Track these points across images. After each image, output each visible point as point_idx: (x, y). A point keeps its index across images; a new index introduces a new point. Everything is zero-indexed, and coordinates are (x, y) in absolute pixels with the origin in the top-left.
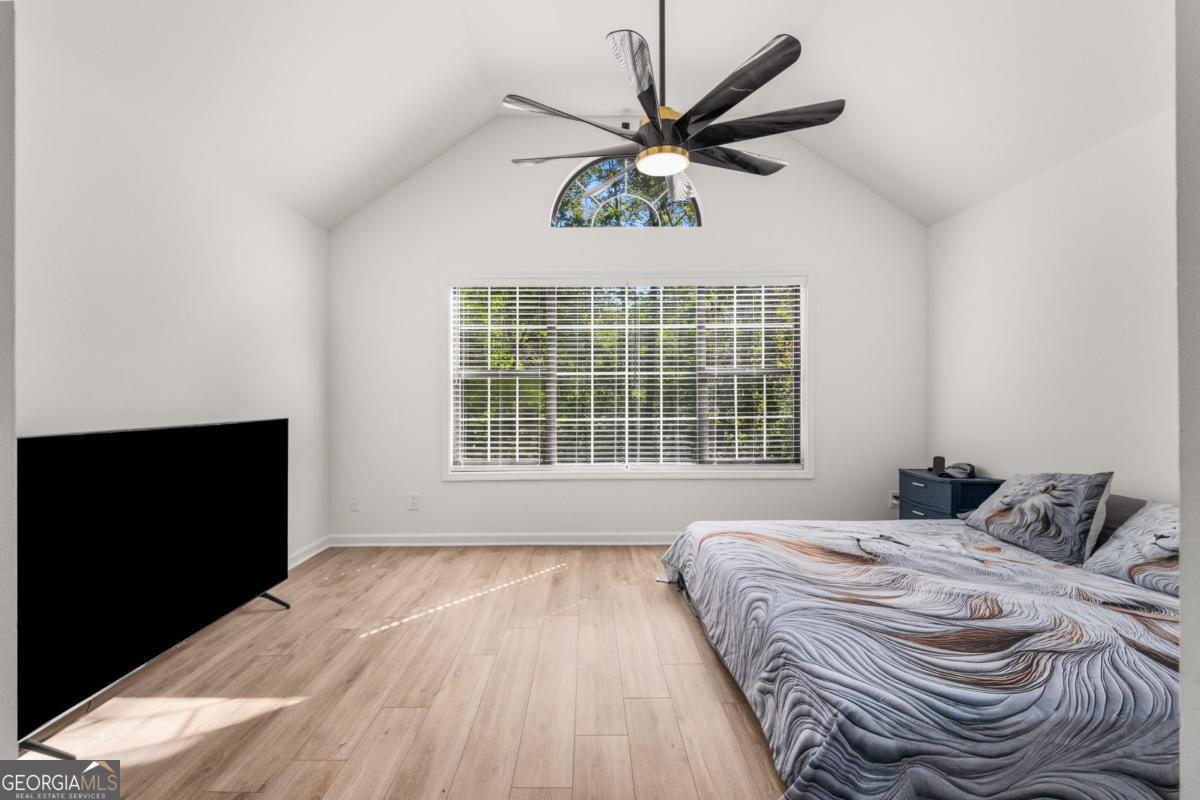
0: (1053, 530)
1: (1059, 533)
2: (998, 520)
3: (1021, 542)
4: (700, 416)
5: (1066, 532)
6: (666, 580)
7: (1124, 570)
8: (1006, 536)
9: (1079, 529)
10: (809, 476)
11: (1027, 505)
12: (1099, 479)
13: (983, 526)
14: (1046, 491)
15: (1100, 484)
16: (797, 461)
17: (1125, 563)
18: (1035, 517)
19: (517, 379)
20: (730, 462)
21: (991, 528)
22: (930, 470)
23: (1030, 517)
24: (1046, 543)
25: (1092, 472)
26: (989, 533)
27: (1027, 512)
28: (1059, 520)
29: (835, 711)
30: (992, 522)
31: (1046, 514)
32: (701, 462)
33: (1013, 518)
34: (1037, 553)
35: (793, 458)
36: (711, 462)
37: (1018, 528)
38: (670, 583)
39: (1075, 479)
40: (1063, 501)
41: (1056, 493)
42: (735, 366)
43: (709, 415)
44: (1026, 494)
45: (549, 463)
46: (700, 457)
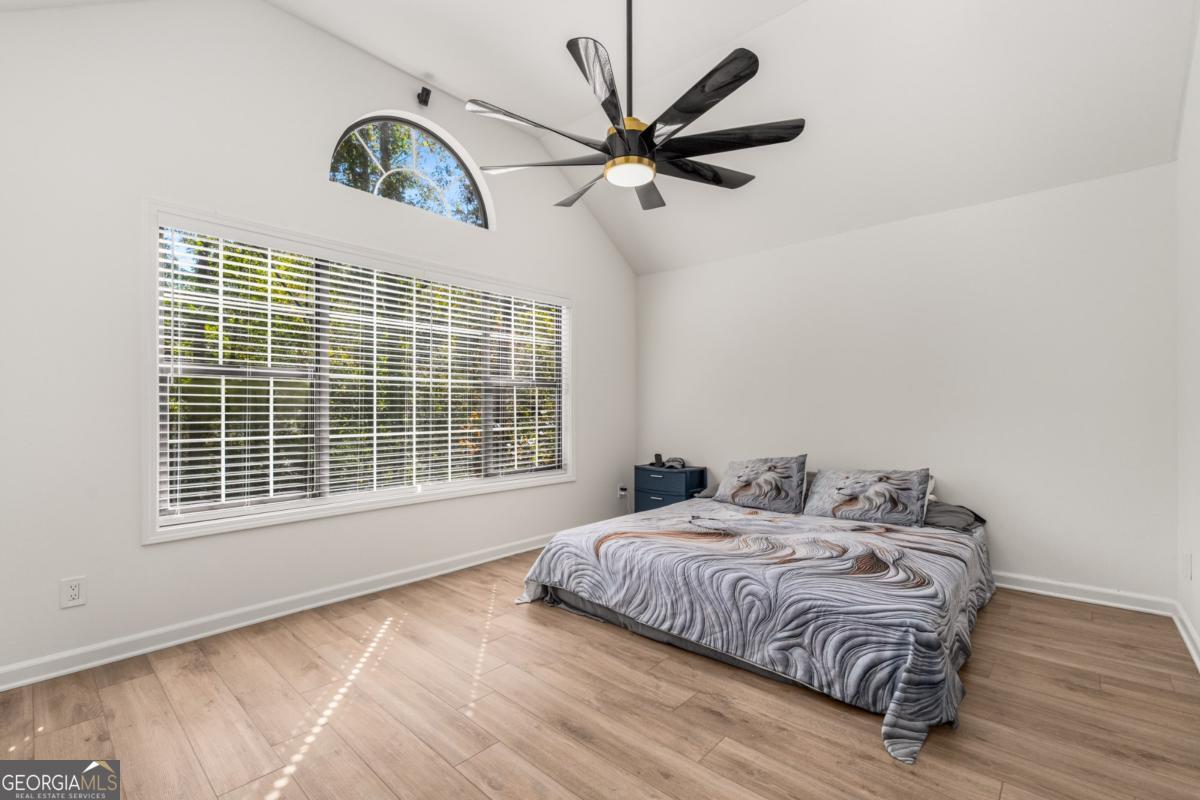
0: (783, 494)
1: (787, 495)
2: (742, 493)
3: (762, 506)
4: (486, 427)
5: (792, 494)
6: (528, 599)
7: (829, 512)
8: (750, 503)
9: (798, 491)
10: (573, 479)
11: (761, 480)
12: (802, 459)
13: (730, 499)
14: (770, 469)
15: (802, 462)
16: (559, 467)
17: (829, 507)
18: (769, 487)
19: (272, 380)
20: (510, 473)
21: (737, 500)
22: (652, 464)
23: (766, 488)
24: (779, 503)
25: (796, 455)
26: (735, 504)
27: (763, 485)
28: (786, 487)
29: (904, 629)
30: (737, 496)
31: (777, 485)
32: (486, 476)
33: (754, 490)
34: (774, 511)
35: (556, 464)
36: (498, 474)
37: (758, 496)
38: (532, 601)
39: (789, 460)
40: (786, 475)
41: (779, 470)
42: (513, 377)
43: (494, 427)
44: (756, 474)
45: (319, 495)
46: (486, 470)
